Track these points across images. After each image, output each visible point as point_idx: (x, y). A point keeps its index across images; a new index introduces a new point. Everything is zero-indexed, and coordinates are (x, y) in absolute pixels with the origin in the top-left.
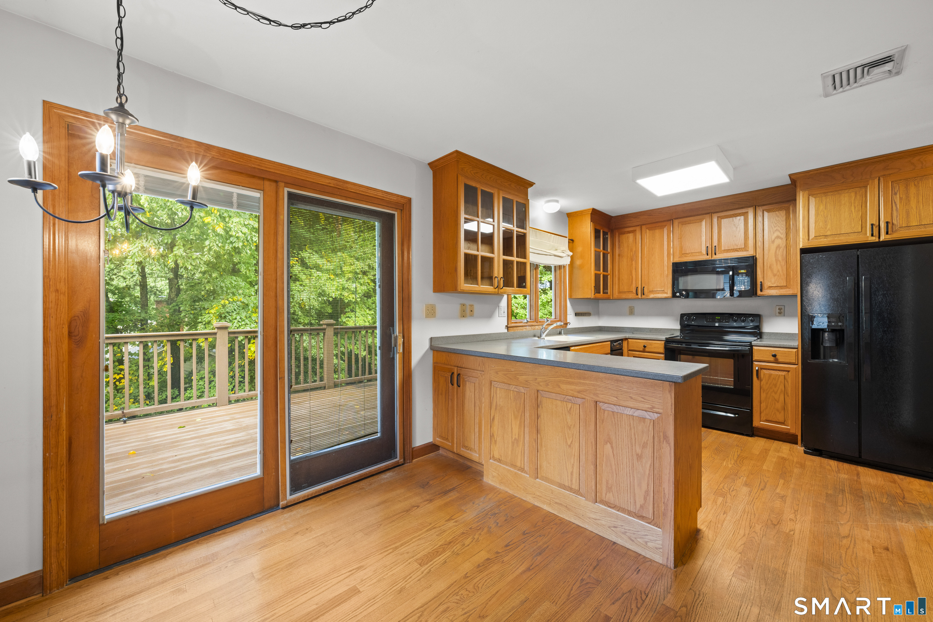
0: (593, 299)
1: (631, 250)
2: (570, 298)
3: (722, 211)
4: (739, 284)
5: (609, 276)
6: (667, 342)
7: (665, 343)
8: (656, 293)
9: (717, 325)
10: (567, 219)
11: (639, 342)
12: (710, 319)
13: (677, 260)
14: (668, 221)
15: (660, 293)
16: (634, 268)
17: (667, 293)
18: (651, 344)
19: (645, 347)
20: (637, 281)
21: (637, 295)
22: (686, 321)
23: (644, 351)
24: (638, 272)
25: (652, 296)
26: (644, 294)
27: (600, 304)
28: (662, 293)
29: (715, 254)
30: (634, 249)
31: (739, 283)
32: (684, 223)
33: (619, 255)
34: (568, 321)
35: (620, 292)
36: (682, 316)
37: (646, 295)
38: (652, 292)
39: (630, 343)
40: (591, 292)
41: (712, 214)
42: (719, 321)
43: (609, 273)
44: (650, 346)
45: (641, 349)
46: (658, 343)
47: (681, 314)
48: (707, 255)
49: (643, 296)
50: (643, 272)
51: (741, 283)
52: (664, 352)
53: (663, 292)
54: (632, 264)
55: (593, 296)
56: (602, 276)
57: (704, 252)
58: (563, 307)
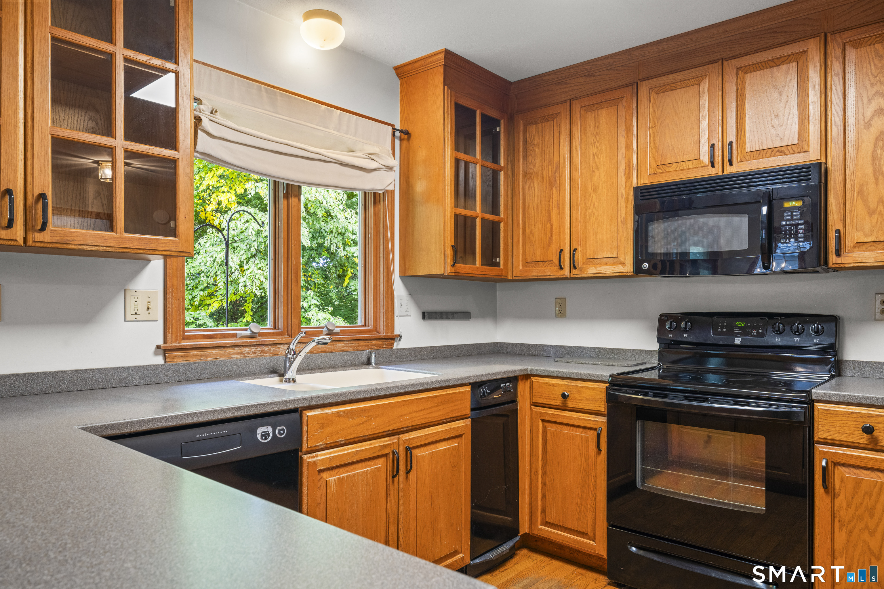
0: (448, 277)
1: (550, 163)
2: (403, 276)
3: (747, 54)
4: (785, 238)
5: (502, 224)
6: (614, 385)
7: (607, 388)
8: (601, 264)
9: (738, 341)
10: (397, 81)
11: (553, 385)
12: (722, 329)
13: (645, 181)
14: (627, 86)
15: (610, 264)
16: (555, 203)
17: (623, 264)
18: (579, 390)
19: (564, 396)
20: (561, 236)
21: (561, 268)
22: (670, 332)
23: (563, 409)
24: (564, 213)
25: (592, 271)
26: (575, 267)
27: (498, 293)
28: (614, 264)
29: (731, 164)
30: (556, 160)
31: (785, 234)
32: (661, 90)
33: (525, 175)
34: (396, 332)
35: (527, 263)
36: (663, 318)
37: (581, 269)
38: (591, 260)
39: (534, 385)
40: (445, 260)
41: (725, 63)
42: (743, 332)
43: (502, 216)
44: (576, 396)
45: (558, 403)
46: (594, 389)
47: (662, 315)
48: (713, 166)
49: (574, 272)
50: (574, 215)
51: (790, 234)
52: (606, 413)
53: (616, 260)
54: (551, 196)
55: (448, 270)
56: (478, 221)
57: (705, 159)
58: (382, 298)
